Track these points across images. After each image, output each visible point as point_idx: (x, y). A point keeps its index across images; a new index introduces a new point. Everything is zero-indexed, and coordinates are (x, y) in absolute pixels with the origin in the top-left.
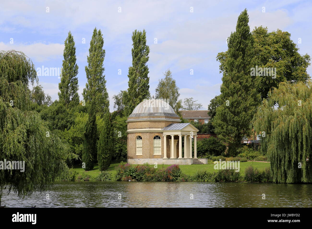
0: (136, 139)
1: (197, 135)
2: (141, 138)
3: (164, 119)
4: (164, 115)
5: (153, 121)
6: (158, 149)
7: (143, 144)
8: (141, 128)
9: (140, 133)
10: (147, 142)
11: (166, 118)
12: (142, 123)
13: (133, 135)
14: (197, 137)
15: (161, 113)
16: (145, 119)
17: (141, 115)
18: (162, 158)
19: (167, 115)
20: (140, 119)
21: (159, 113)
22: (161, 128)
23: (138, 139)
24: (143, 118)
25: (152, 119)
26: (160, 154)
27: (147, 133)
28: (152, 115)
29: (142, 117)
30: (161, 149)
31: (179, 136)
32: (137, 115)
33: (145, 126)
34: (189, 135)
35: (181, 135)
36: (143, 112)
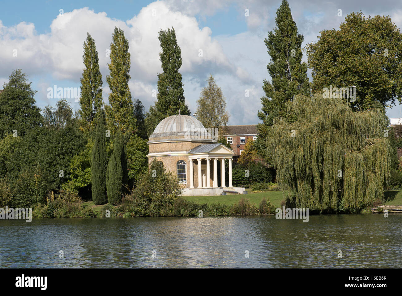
1: (232, 158)
3: (189, 139)
5: (175, 142)
9: (161, 157)
10: (169, 169)
12: (163, 145)
14: (232, 161)
16: (166, 140)
17: (162, 135)
18: (188, 188)
20: (161, 141)
21: (183, 132)
22: (185, 151)
24: (164, 139)
25: (174, 140)
28: (174, 134)
31: (206, 160)
32: (158, 135)
33: (167, 149)
34: (220, 159)
35: (208, 159)
36: (164, 132)
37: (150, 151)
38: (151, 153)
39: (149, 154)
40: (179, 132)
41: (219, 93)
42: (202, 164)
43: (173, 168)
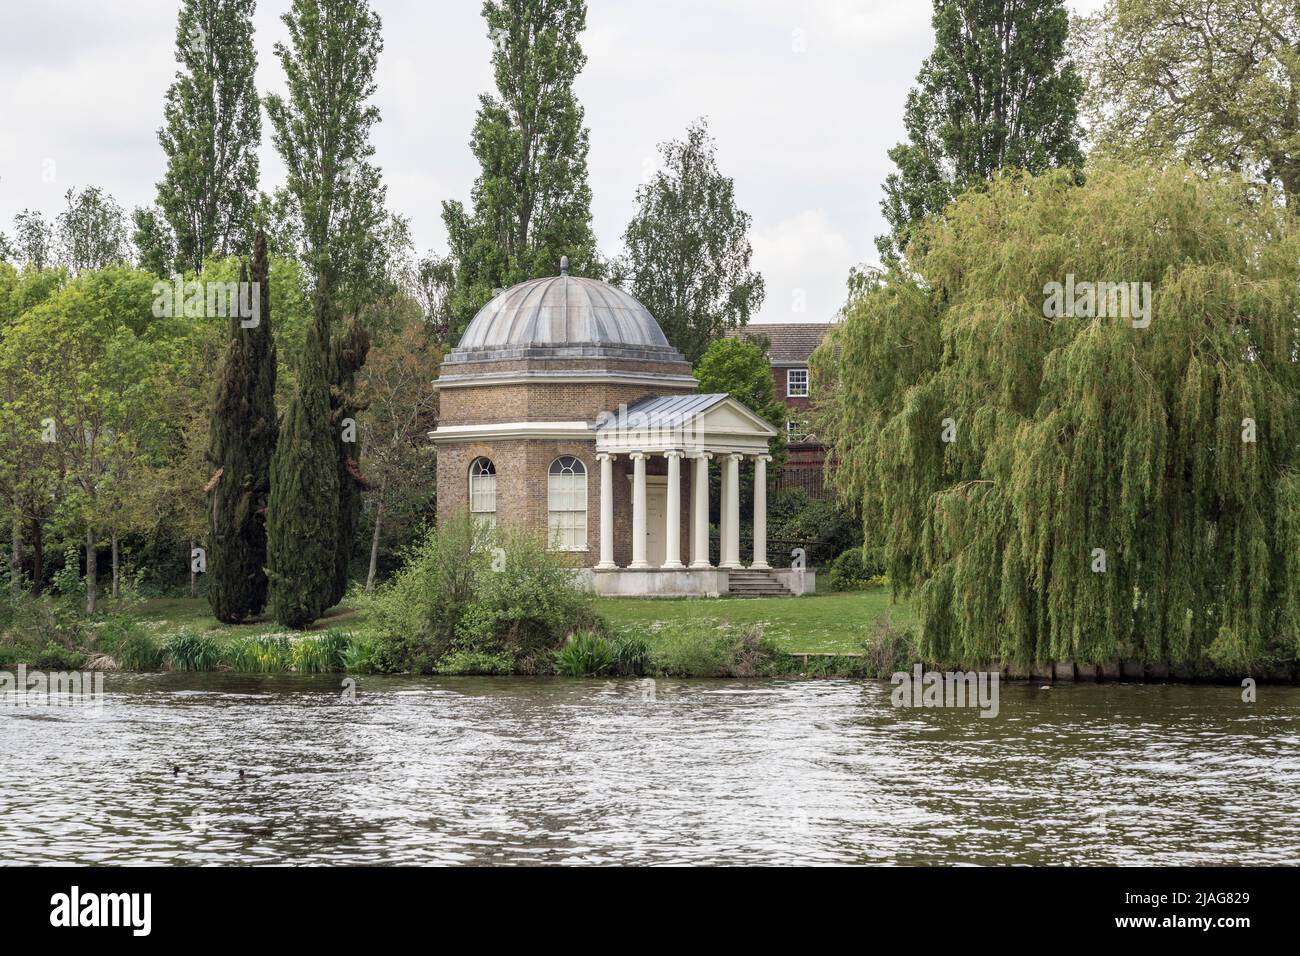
0: (471, 475)
1: (767, 451)
2: (492, 471)
3: (602, 375)
4: (602, 352)
5: (545, 385)
6: (567, 521)
7: (499, 497)
8: (493, 420)
9: (486, 442)
10: (520, 488)
11: (609, 369)
12: (497, 394)
13: (454, 453)
14: (767, 463)
15: (586, 345)
16: (509, 376)
17: (494, 357)
18: (592, 566)
19: (619, 355)
20: (489, 377)
21: (577, 345)
22: (584, 420)
23: (477, 471)
24: (499, 369)
25: (542, 375)
26: (583, 548)
27: (520, 441)
28: (541, 353)
29: (499, 366)
30: (583, 521)
31: (667, 459)
32: (476, 354)
33: (510, 411)
34: (722, 455)
35: (675, 453)
36: (502, 341)
37: (444, 414)
38: (447, 423)
39: (441, 430)
40: (560, 346)
41: (721, 190)
42: (648, 472)
43: (534, 485)
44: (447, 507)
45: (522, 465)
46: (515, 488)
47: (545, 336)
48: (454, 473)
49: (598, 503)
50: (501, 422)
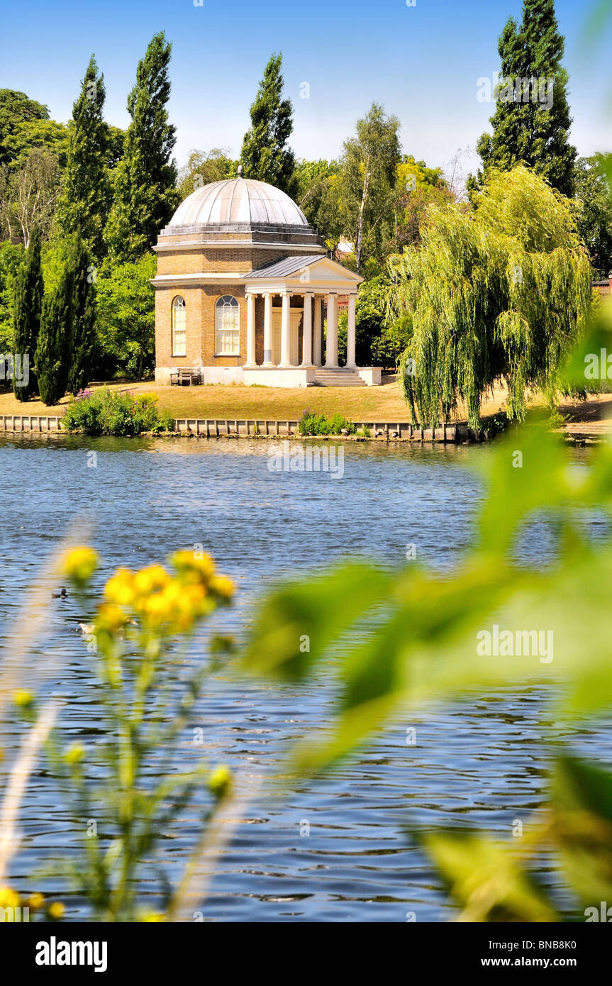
0: (172, 307)
1: (356, 292)
2: (184, 304)
3: (248, 242)
4: (250, 229)
6: (229, 339)
7: (187, 321)
8: (185, 270)
9: (182, 286)
10: (198, 315)
11: (254, 239)
12: (186, 255)
13: (164, 293)
15: (240, 224)
16: (191, 243)
18: (242, 365)
21: (235, 224)
22: (241, 272)
25: (213, 243)
26: (237, 353)
27: (198, 287)
28: (212, 229)
29: (188, 237)
30: (238, 337)
31: (282, 298)
32: (179, 229)
33: (193, 266)
34: (321, 294)
35: (286, 293)
36: (193, 222)
37: (159, 268)
38: (161, 274)
40: (225, 225)
42: (273, 306)
43: (206, 313)
44: (161, 327)
45: (200, 301)
46: (195, 315)
47: (216, 219)
48: (164, 305)
49: (246, 325)
50: (187, 273)
